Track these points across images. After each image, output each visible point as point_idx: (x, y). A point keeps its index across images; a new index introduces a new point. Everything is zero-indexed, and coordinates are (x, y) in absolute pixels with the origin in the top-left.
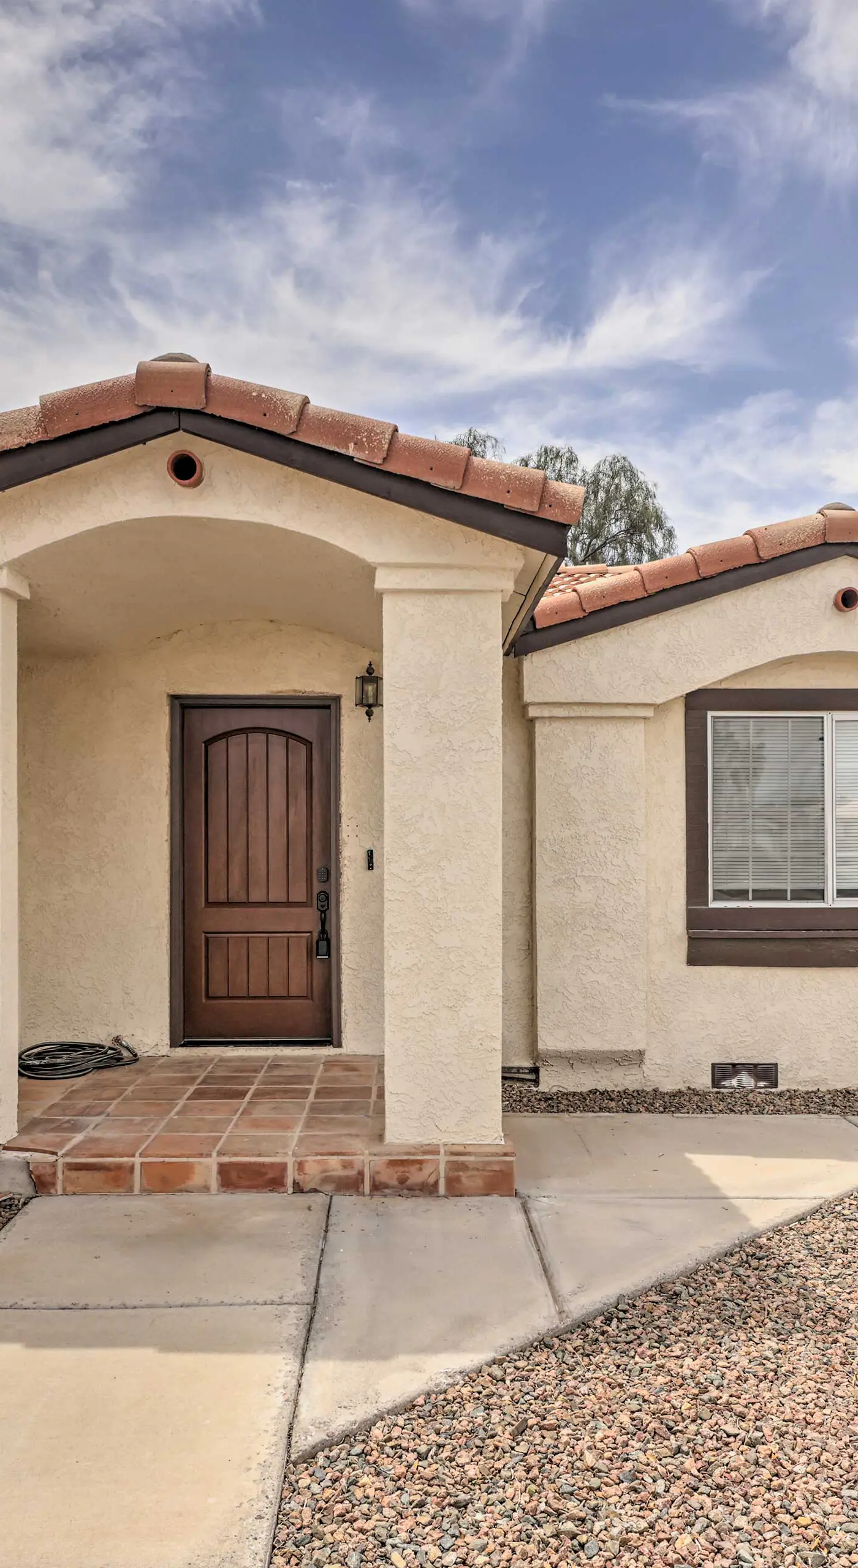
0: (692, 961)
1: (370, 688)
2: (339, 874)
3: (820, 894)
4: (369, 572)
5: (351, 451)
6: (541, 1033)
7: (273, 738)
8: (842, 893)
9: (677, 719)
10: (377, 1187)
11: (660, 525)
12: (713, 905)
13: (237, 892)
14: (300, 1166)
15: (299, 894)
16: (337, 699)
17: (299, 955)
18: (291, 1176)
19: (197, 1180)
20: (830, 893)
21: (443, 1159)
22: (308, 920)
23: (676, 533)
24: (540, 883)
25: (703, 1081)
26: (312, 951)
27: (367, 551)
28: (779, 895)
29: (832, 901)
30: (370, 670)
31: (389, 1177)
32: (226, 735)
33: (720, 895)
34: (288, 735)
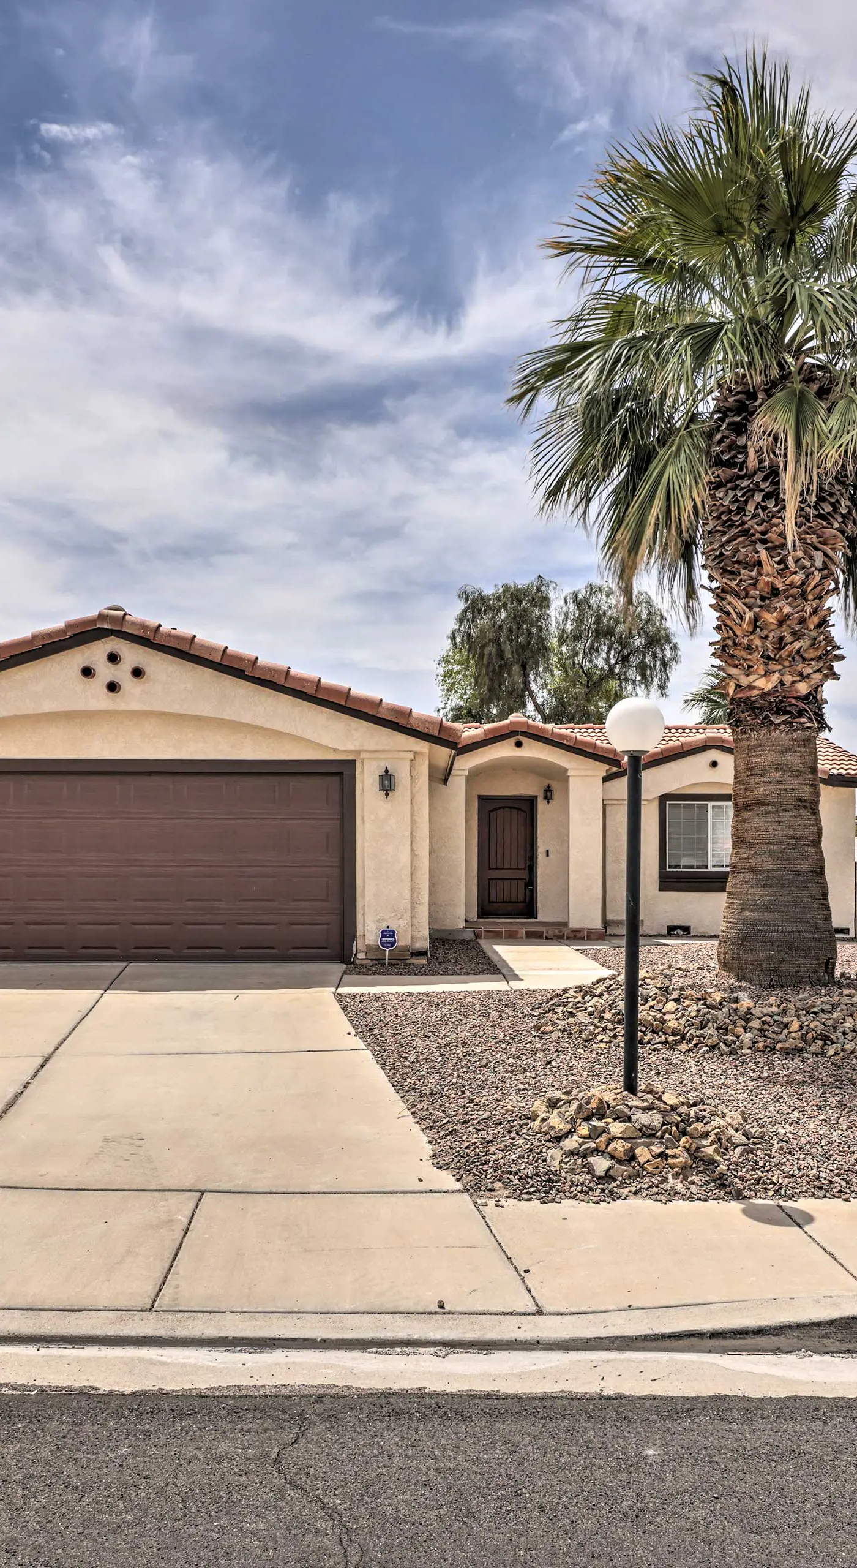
0: (661, 890)
1: (549, 793)
2: (537, 858)
3: (706, 867)
4: (566, 770)
5: (565, 742)
6: (607, 914)
7: (513, 810)
8: (714, 866)
9: (656, 804)
10: (568, 938)
11: (669, 641)
12: (668, 870)
13: (500, 865)
14: (547, 932)
15: (522, 866)
16: (536, 797)
17: (522, 884)
18: (545, 935)
19: (519, 935)
20: (709, 866)
21: (586, 931)
22: (524, 875)
23: (679, 646)
24: (607, 863)
25: (665, 932)
26: (526, 885)
27: (566, 765)
28: (692, 867)
29: (710, 869)
30: (549, 787)
31: (572, 935)
32: (496, 809)
33: (670, 867)
34: (519, 809)
